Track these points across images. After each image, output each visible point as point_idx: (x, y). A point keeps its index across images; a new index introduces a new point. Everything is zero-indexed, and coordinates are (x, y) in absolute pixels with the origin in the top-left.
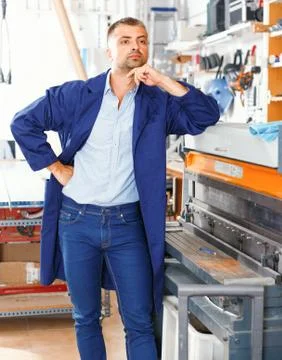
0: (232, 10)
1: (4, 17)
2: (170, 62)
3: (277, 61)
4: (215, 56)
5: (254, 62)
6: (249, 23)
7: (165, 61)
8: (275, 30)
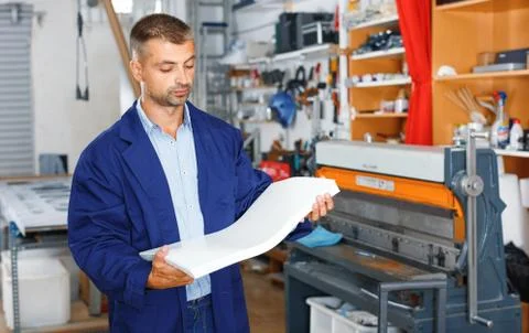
0: (305, 32)
1: (80, 34)
2: (223, 76)
3: (361, 81)
4: (277, 71)
5: (319, 77)
6: (327, 46)
7: (218, 75)
8: (358, 53)
